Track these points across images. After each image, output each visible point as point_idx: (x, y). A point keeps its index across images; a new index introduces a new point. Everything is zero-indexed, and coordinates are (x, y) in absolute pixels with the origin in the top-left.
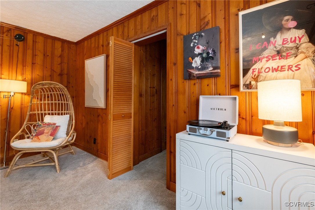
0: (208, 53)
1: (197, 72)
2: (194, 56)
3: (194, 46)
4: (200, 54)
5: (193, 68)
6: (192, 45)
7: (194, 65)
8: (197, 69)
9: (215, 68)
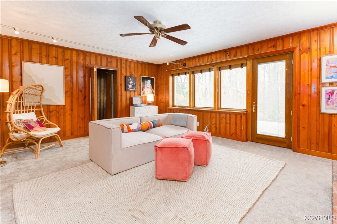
0: (134, 84)
1: (130, 89)
2: (130, 84)
3: (130, 81)
4: (131, 84)
5: (129, 88)
6: (129, 80)
7: (129, 87)
8: (130, 88)
9: (136, 89)
